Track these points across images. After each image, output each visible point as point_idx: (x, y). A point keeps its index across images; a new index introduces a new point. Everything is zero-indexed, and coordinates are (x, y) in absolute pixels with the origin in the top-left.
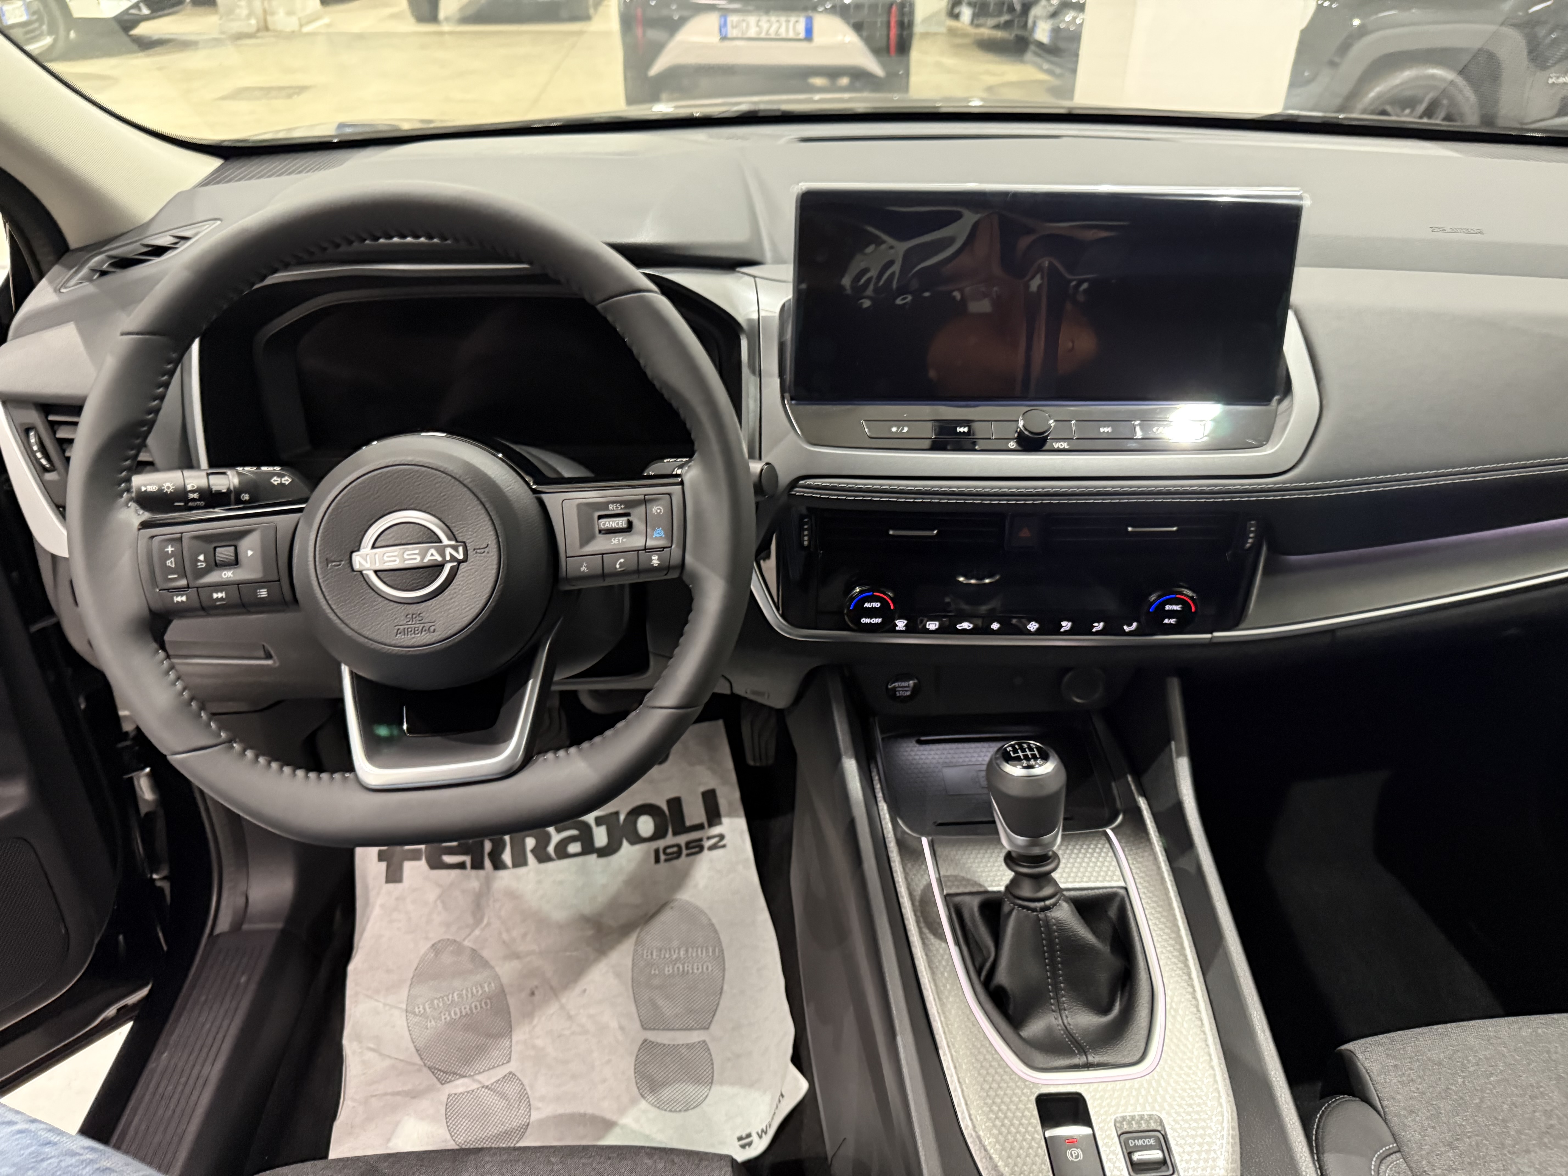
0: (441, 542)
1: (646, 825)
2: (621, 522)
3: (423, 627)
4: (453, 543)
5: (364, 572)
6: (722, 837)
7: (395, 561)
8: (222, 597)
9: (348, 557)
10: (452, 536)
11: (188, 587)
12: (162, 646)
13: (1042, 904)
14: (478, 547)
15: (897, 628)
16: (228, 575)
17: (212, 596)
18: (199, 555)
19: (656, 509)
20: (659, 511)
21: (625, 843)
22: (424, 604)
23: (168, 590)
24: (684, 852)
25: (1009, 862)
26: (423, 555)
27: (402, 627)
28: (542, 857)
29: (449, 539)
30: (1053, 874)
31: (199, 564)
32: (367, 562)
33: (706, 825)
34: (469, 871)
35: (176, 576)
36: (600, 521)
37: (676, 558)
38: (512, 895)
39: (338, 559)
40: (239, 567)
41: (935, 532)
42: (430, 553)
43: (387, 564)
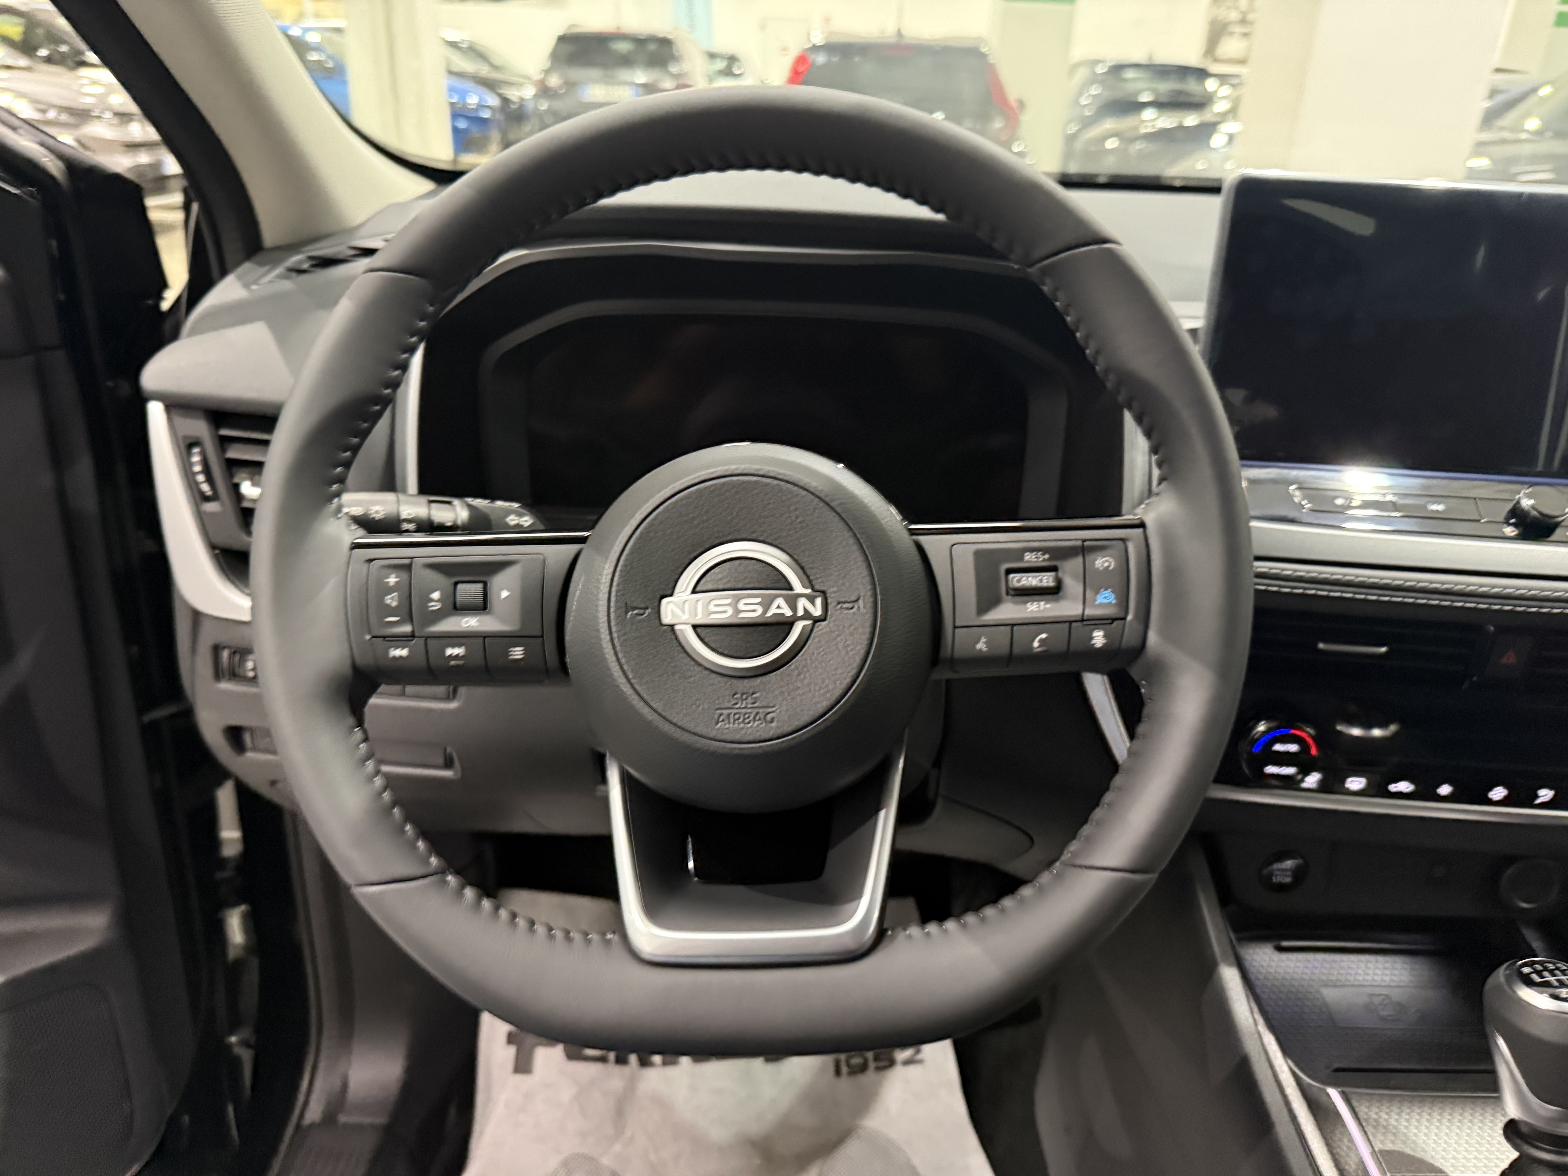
0: (791, 589)
2: (1046, 580)
3: (757, 713)
4: (808, 591)
5: (677, 627)
7: (726, 612)
8: (459, 654)
9: (655, 604)
10: (808, 581)
11: (412, 636)
12: (360, 723)
14: (843, 600)
15: (1306, 785)
16: (470, 623)
17: (444, 652)
18: (434, 591)
19: (1103, 562)
22: (758, 680)
23: (384, 637)
24: (873, 1067)
25: (1513, 1137)
26: (767, 606)
27: (726, 712)
29: (804, 587)
31: (432, 604)
32: (683, 612)
34: (611, 1069)
35: (397, 619)
36: (1011, 576)
37: (1130, 636)
38: (661, 1103)
39: (642, 606)
40: (488, 613)
41: (1384, 649)
42: (775, 605)
43: (713, 616)
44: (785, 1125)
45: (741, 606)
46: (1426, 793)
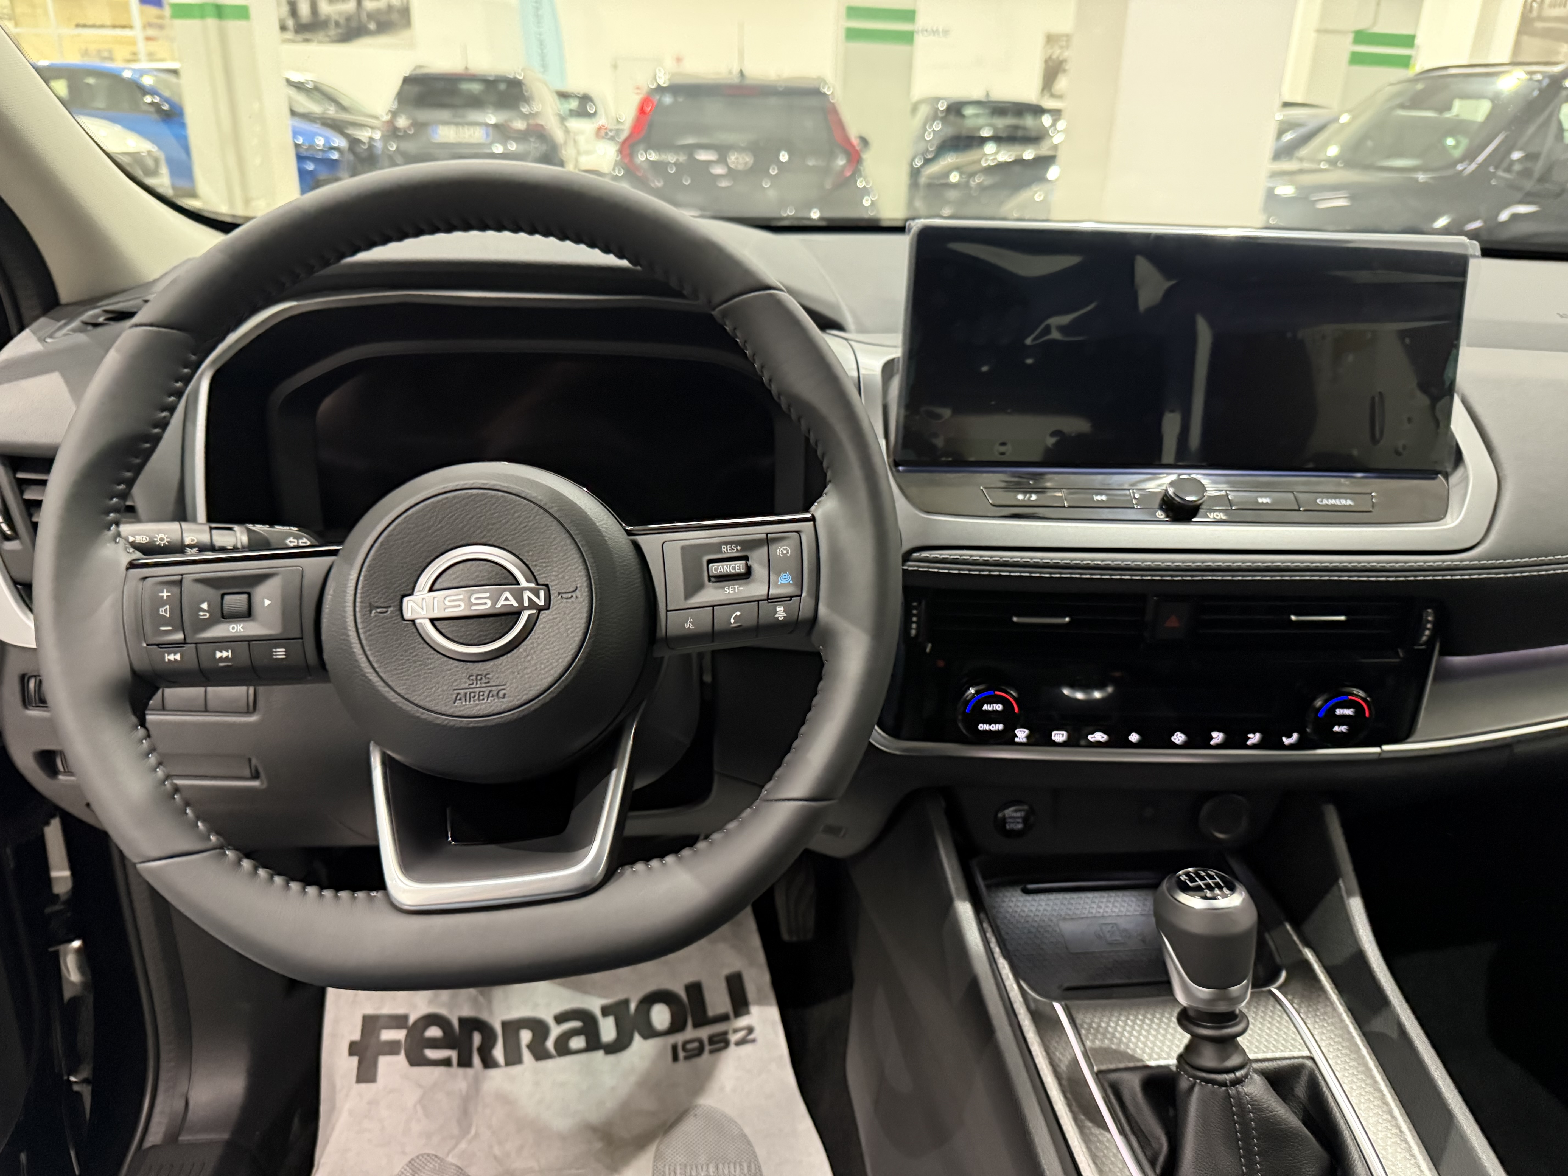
0: (518, 584)
1: (660, 1016)
2: (739, 567)
3: (490, 691)
4: (533, 585)
5: (417, 621)
6: (750, 1030)
7: (459, 606)
8: (228, 656)
9: (397, 603)
10: (532, 576)
11: (185, 642)
12: (142, 722)
13: (1232, 1076)
14: (563, 591)
15: (1017, 740)
16: (236, 629)
17: (215, 654)
18: (203, 602)
19: (782, 550)
20: (785, 552)
21: (637, 1038)
22: (491, 663)
23: (158, 645)
24: (707, 1048)
25: (1186, 1023)
26: (495, 599)
27: (462, 692)
28: (540, 1054)
29: (528, 581)
30: (1239, 1039)
31: (201, 613)
32: (422, 608)
33: (732, 1014)
34: (455, 1070)
35: (170, 628)
36: (711, 565)
37: (806, 611)
38: (504, 1099)
39: (386, 605)
40: (253, 620)
41: (1067, 619)
42: (503, 597)
43: (447, 610)
44: (626, 1110)
45: (473, 601)
46: (1118, 741)
